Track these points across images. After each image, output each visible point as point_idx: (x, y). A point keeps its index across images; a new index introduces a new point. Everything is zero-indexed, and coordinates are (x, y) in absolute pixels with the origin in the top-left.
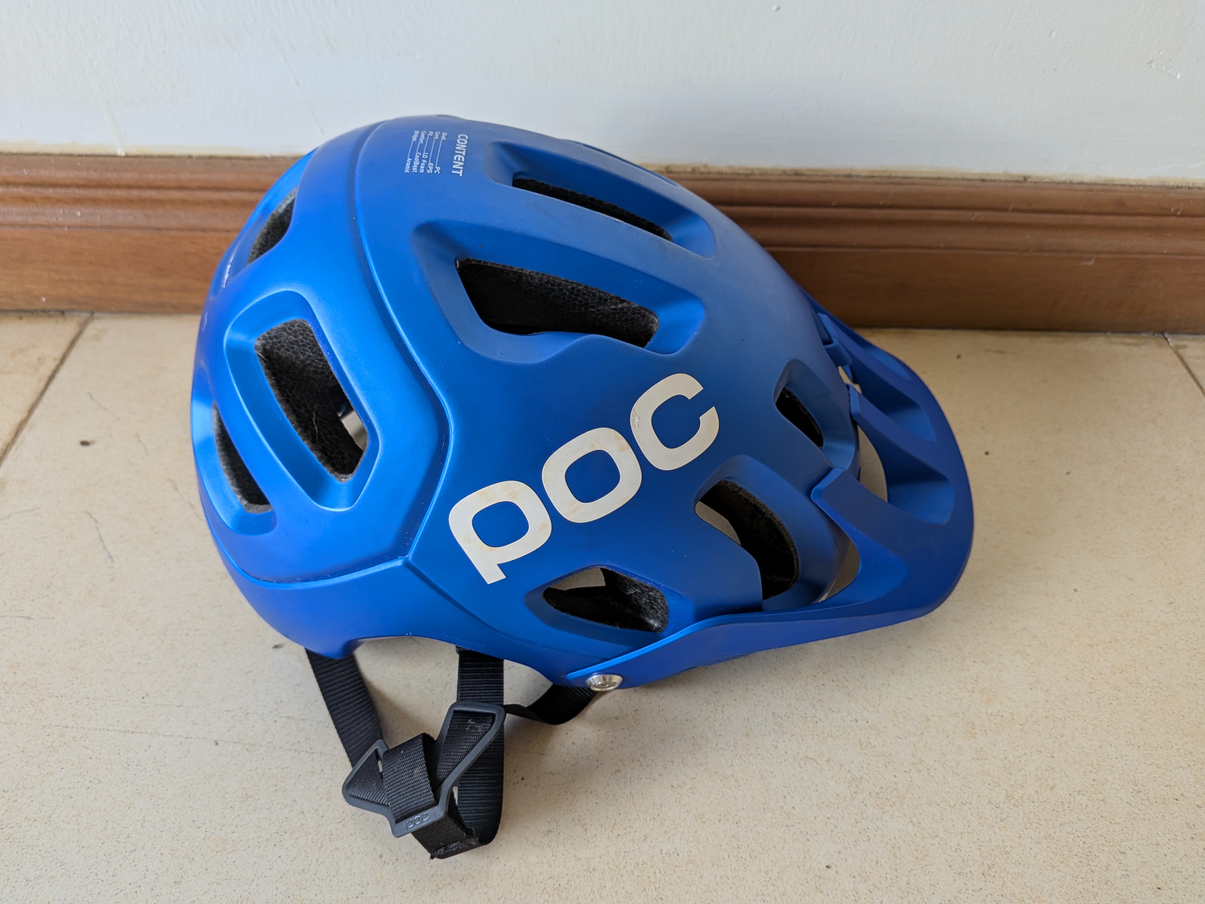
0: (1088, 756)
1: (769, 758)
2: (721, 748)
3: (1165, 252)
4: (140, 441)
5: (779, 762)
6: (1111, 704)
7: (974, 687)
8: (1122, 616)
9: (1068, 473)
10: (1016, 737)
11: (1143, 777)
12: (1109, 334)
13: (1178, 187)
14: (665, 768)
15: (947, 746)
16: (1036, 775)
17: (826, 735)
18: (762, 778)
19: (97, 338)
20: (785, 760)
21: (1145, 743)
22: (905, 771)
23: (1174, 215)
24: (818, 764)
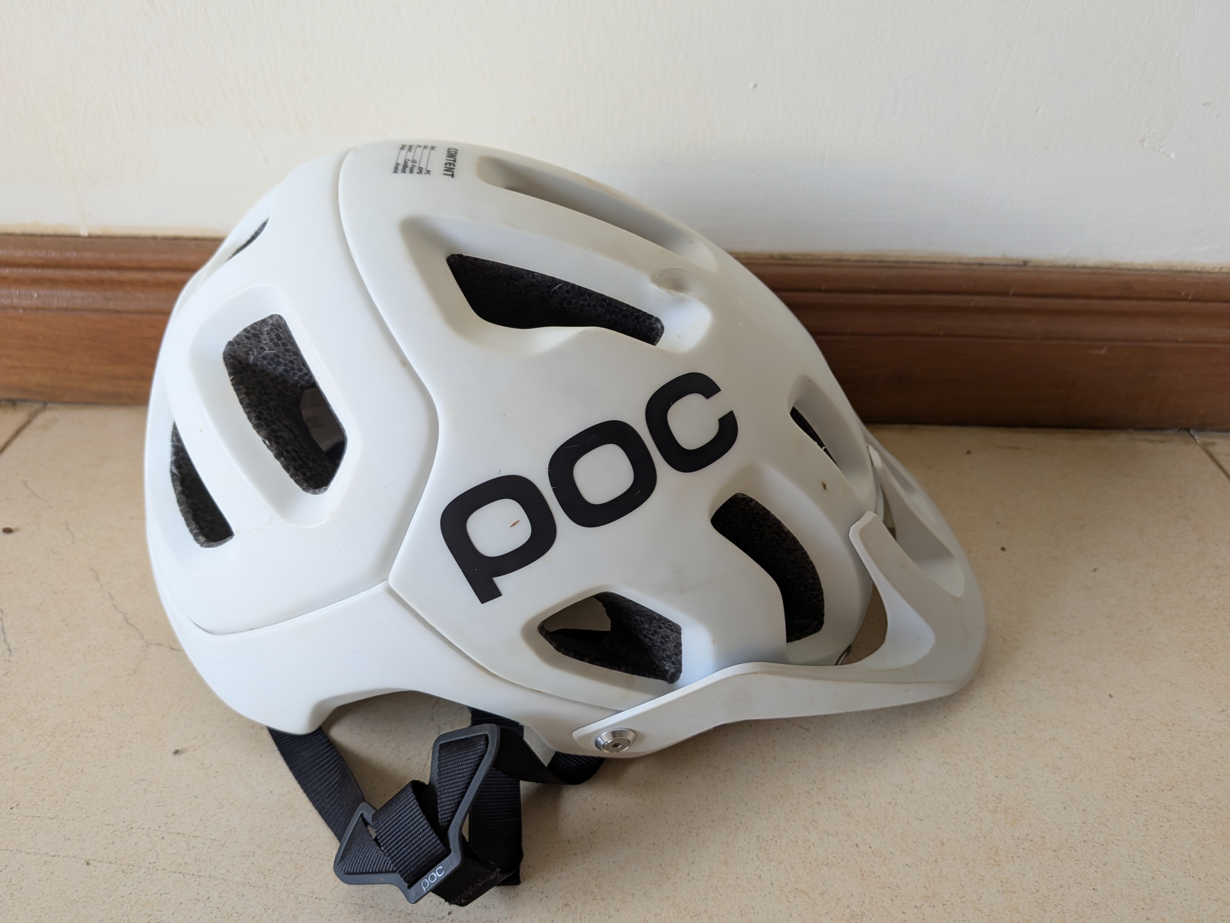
0: (1138, 890)
1: (751, 891)
2: (693, 879)
3: (1180, 339)
4: (68, 530)
5: (763, 895)
6: (1162, 826)
7: (997, 806)
8: (1167, 725)
9: (1095, 570)
10: (1049, 865)
11: (1208, 916)
12: (1131, 430)
13: (1186, 272)
14: (624, 902)
15: (966, 875)
16: (1076, 912)
17: (821, 862)
18: (742, 915)
19: (45, 427)
20: (770, 893)
21: (1207, 874)
22: (916, 907)
23: (1185, 299)
24: (810, 898)
